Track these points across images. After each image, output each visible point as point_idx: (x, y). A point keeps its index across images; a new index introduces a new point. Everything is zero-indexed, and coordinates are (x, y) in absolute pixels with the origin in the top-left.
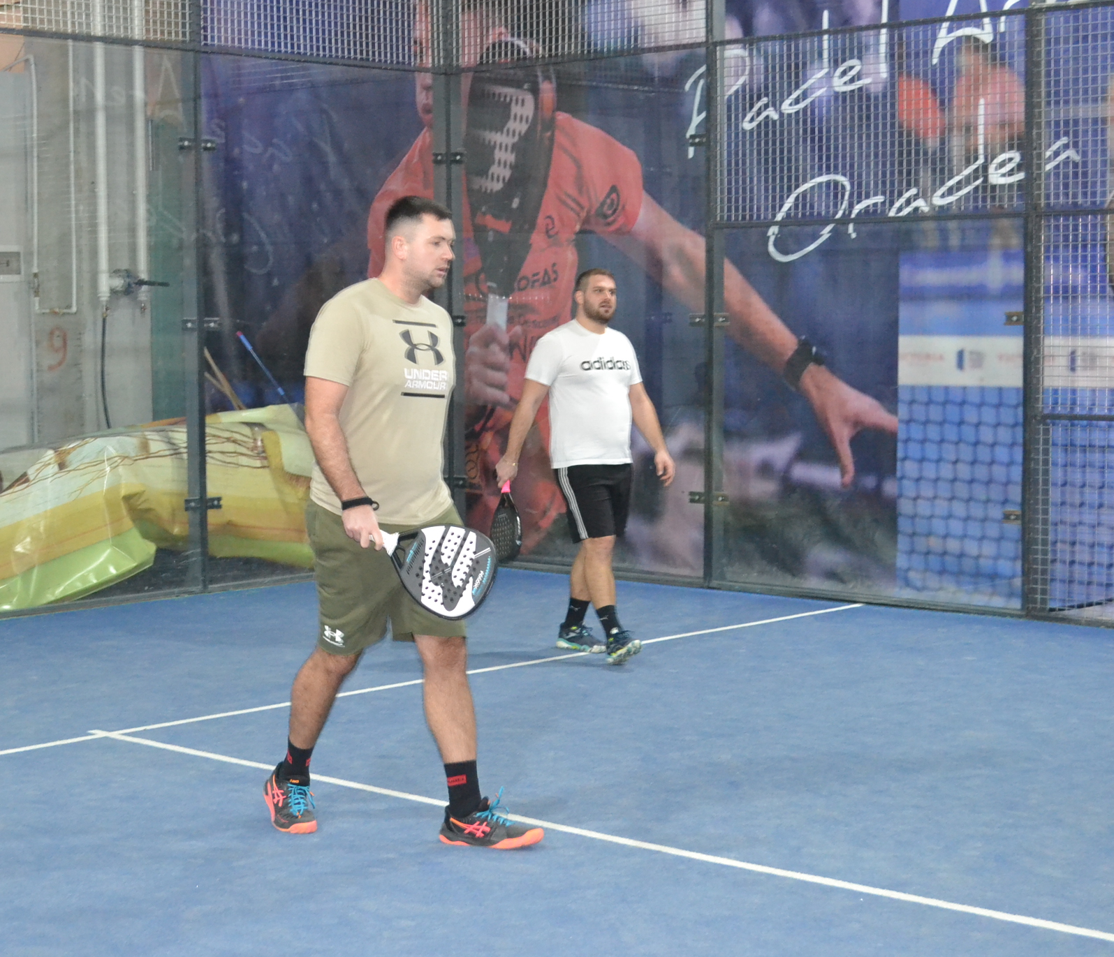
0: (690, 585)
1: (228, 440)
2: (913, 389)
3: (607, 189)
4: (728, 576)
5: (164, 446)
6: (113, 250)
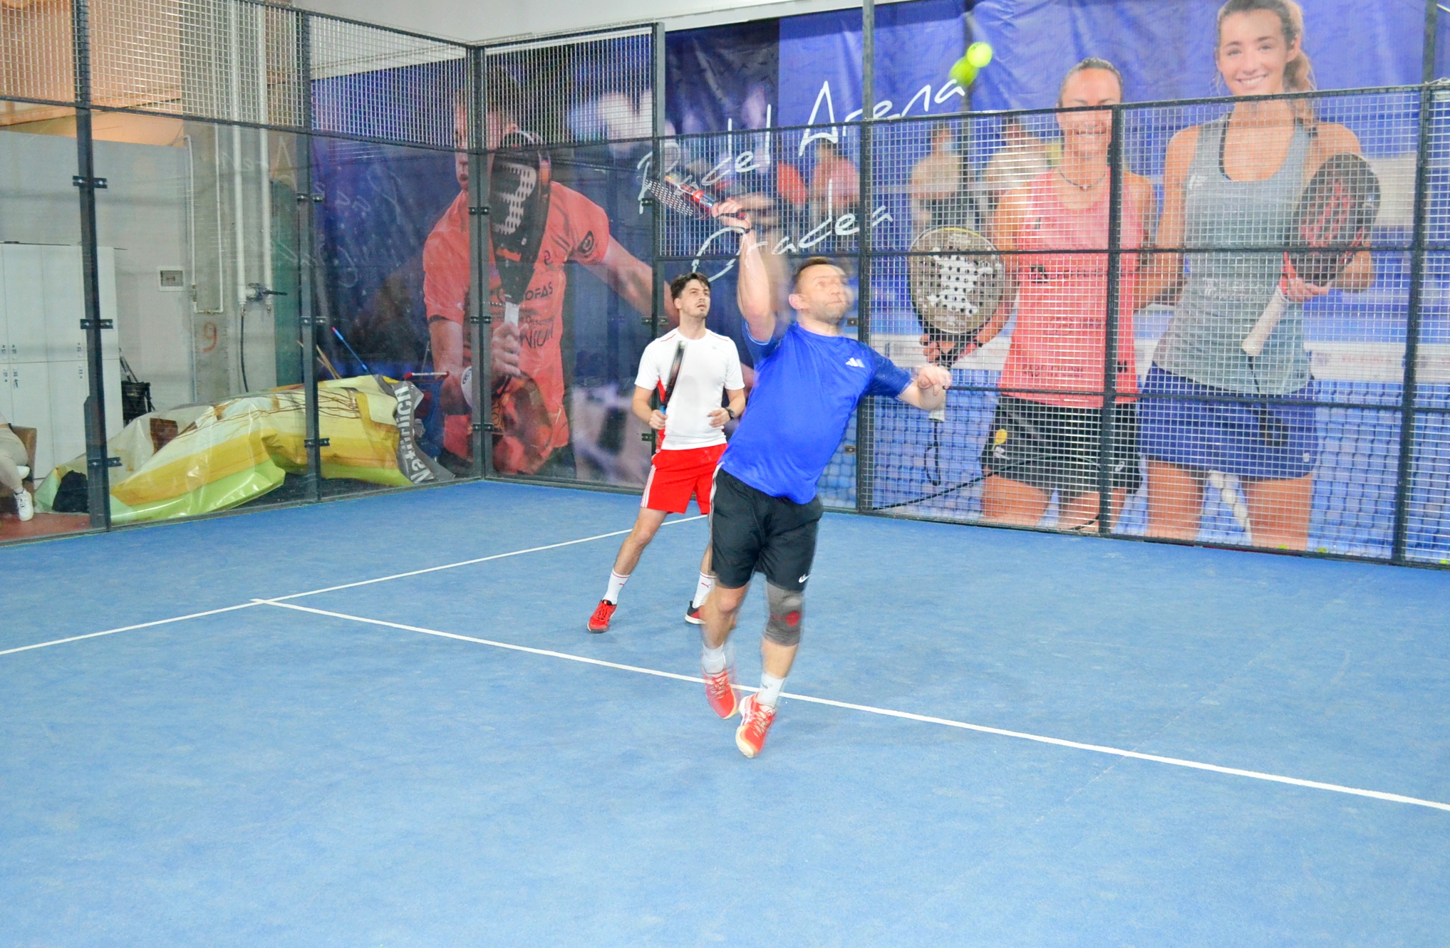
1: (333, 399)
3: (585, 233)
5: (289, 404)
6: (247, 270)
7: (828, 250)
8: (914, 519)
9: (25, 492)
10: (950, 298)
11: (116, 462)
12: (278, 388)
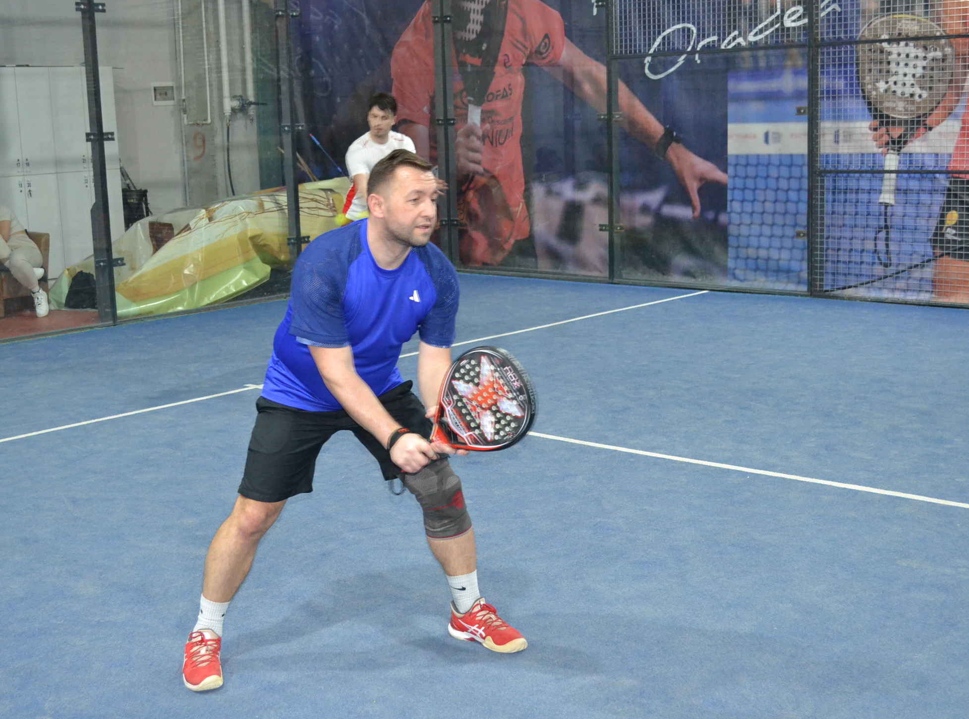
0: (600, 282)
2: (737, 156)
3: (543, 36)
4: (624, 275)
5: (273, 205)
6: (232, 83)
7: (777, 42)
8: (865, 300)
9: (41, 291)
10: (900, 84)
11: (121, 262)
12: (262, 191)
